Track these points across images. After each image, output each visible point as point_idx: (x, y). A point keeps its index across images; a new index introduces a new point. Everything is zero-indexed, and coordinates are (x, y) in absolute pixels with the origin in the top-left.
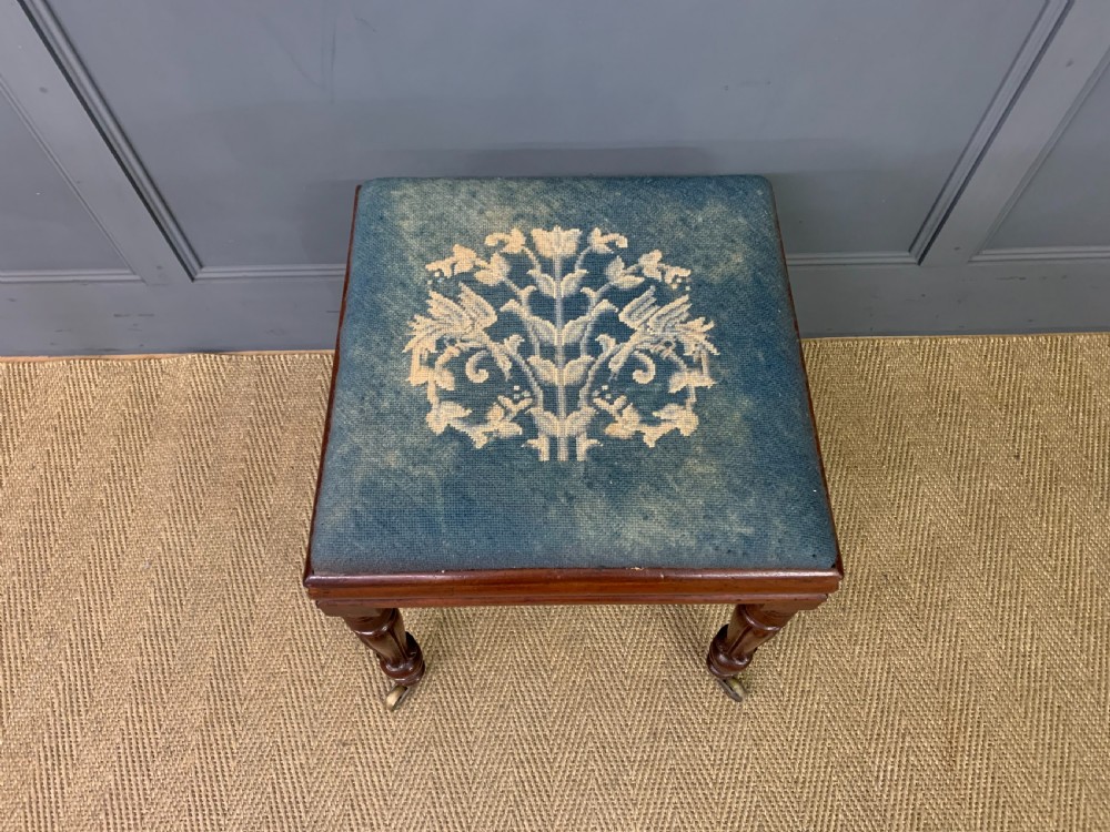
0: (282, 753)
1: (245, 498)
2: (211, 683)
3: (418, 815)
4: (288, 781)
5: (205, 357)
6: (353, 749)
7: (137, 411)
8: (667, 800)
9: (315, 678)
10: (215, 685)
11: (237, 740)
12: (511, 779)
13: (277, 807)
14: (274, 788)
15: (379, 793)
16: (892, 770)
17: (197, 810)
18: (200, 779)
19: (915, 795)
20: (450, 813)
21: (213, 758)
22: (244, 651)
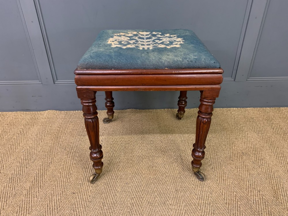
0: (53, 196)
1: (56, 137)
2: (34, 178)
3: (96, 213)
4: (53, 203)
5: (52, 111)
6: (77, 195)
7: (31, 121)
8: (183, 209)
9: (68, 176)
10: (35, 178)
11: (39, 192)
12: (129, 202)
13: (48, 211)
14: (48, 205)
15: (84, 206)
16: (258, 200)
17: (20, 212)
18: (23, 203)
19: (268, 207)
20: (107, 212)
21: (29, 197)
22: (47, 170)
